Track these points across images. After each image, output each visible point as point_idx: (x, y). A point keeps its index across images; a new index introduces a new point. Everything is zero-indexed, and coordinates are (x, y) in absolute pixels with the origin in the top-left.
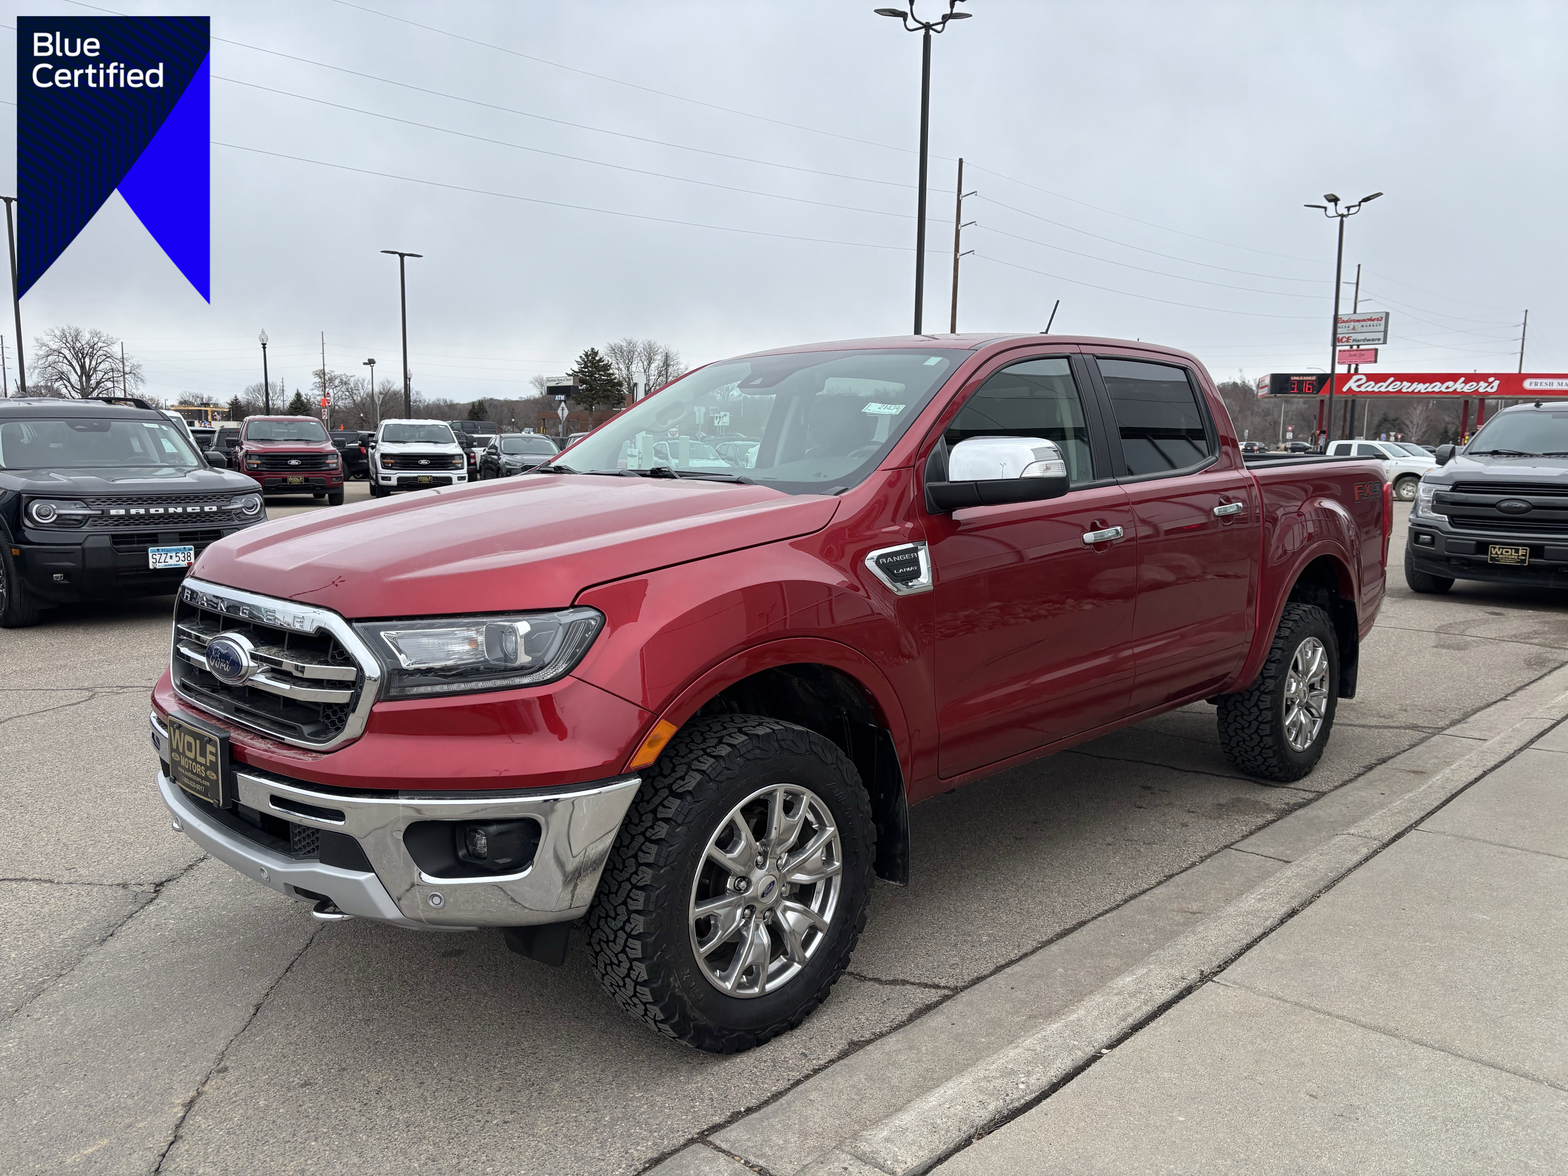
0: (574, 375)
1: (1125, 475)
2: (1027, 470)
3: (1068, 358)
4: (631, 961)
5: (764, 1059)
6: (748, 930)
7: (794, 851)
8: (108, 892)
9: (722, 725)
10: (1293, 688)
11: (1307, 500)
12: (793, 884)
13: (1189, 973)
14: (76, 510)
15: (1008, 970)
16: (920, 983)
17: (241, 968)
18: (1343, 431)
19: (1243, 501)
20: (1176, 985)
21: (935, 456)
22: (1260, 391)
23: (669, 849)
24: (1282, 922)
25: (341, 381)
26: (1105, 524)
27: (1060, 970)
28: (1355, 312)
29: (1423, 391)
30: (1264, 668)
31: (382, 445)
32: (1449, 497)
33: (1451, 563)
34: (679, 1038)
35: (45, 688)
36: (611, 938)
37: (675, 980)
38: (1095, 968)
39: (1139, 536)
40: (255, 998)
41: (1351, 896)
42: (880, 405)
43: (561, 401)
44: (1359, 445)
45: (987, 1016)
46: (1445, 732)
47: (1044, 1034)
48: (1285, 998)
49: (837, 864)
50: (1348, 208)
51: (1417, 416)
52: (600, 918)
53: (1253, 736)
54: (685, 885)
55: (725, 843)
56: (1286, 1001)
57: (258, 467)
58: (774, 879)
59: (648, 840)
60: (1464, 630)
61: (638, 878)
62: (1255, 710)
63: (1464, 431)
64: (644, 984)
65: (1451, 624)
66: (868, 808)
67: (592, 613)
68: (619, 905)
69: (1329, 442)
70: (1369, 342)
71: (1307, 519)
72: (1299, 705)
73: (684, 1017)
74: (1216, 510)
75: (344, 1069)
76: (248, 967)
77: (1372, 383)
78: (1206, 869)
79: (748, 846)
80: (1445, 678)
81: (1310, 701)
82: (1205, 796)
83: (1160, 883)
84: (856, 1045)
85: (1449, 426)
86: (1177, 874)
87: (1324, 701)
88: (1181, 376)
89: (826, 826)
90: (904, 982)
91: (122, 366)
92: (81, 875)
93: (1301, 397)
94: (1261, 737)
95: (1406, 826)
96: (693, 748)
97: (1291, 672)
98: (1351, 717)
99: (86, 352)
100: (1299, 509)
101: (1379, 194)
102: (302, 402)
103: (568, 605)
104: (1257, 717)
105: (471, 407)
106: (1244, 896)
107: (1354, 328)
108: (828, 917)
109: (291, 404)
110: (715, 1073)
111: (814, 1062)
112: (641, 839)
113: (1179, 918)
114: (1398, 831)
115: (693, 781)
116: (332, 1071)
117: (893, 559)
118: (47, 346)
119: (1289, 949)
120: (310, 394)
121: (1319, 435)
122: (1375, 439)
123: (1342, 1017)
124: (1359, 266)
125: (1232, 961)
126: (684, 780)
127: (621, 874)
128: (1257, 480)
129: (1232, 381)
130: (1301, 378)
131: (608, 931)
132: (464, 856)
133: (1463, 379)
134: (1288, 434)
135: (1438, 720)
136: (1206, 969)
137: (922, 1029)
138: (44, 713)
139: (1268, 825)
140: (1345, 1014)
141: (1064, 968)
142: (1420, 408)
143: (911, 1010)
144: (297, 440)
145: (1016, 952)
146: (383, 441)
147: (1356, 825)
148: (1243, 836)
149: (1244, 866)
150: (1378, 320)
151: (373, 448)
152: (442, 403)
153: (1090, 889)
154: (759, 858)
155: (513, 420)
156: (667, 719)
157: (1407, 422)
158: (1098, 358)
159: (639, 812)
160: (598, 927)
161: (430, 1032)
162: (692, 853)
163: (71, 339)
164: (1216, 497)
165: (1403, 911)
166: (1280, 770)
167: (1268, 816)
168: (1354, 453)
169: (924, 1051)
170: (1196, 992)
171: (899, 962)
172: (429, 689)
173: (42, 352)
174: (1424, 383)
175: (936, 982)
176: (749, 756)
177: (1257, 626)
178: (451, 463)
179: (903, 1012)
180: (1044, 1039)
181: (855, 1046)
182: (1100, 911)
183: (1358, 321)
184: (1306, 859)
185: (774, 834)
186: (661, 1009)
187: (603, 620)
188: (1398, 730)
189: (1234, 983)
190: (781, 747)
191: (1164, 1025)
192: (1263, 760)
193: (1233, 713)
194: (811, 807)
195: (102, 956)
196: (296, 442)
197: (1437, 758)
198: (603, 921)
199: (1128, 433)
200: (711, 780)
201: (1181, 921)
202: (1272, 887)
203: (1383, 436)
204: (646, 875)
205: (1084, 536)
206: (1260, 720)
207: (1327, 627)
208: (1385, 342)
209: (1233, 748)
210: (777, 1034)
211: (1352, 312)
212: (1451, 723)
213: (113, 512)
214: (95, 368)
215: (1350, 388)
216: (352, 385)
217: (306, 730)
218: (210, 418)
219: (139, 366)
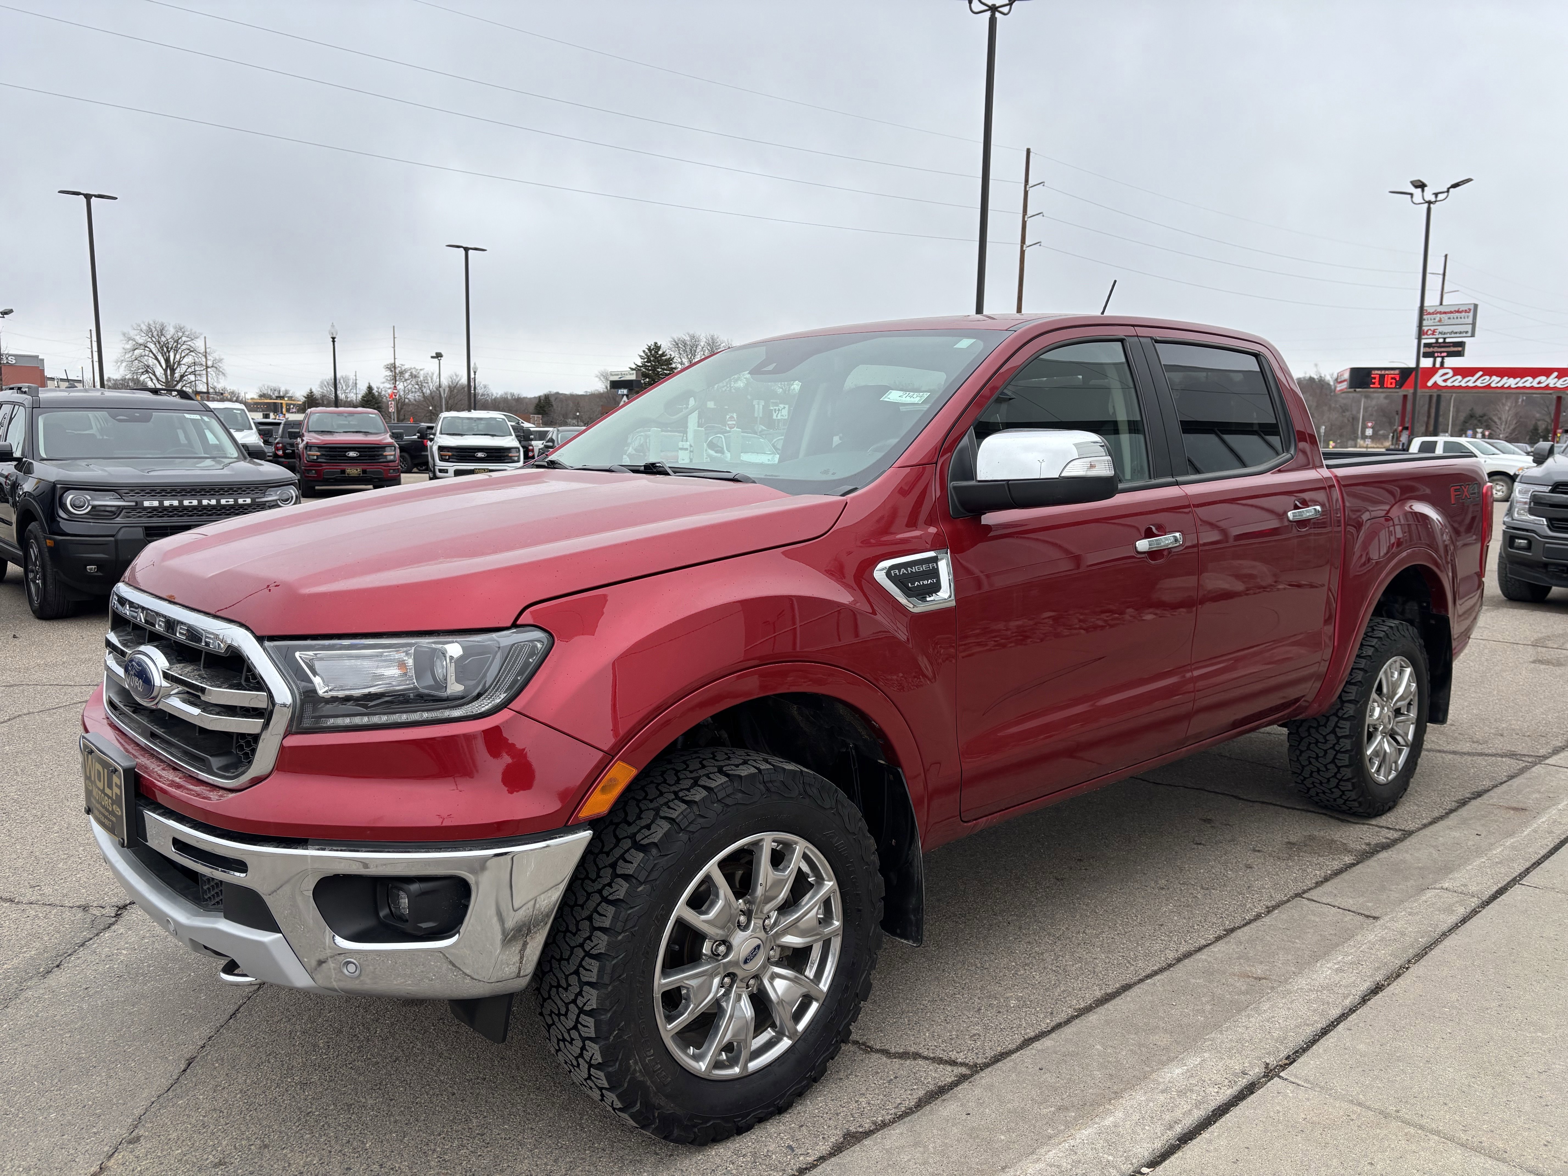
0: (637, 369)
1: (1187, 474)
2: (1067, 468)
3: (1122, 341)
4: (584, 1039)
5: (744, 1152)
6: (727, 1001)
7: (785, 908)
8: (67, 914)
9: (701, 763)
10: (1377, 713)
11: (1396, 503)
12: (783, 948)
13: (1252, 1066)
14: (109, 501)
15: (1037, 1045)
16: (934, 1058)
17: (183, 1012)
18: (1427, 427)
19: (1322, 505)
20: (1235, 1082)
21: (962, 451)
22: (1338, 385)
23: (629, 912)
24: (1364, 1000)
25: (411, 374)
26: (1163, 530)
27: (1098, 1047)
28: (1441, 304)
29: (1513, 386)
30: (1343, 691)
31: (440, 438)
32: (1547, 499)
33: (1549, 570)
34: (642, 1128)
35: (63, 683)
36: (563, 1011)
37: (636, 1063)
38: (1140, 1045)
39: (1201, 542)
40: (189, 1050)
41: (1446, 969)
42: (901, 393)
43: (623, 395)
44: (1445, 442)
45: (1008, 1105)
46: (1547, 761)
47: (1072, 1142)
48: (1368, 1104)
49: (837, 923)
50: (1436, 195)
51: (1506, 413)
52: (551, 986)
53: (1329, 767)
54: (648, 953)
55: (698, 902)
56: (1368, 1108)
57: (317, 459)
58: (759, 942)
59: (605, 900)
60: (1563, 644)
61: (592, 945)
62: (1332, 737)
63: (1556, 427)
64: (599, 1067)
65: (1549, 637)
66: (875, 858)
67: (538, 634)
68: (571, 974)
69: (1412, 439)
70: (1455, 335)
71: (1395, 523)
72: (1382, 732)
73: (648, 1105)
74: (1290, 514)
75: (266, 1146)
76: (190, 1011)
77: (1459, 378)
78: (1274, 922)
79: (728, 904)
80: (1545, 698)
81: (1395, 728)
82: (1273, 832)
83: (1219, 938)
84: (853, 1137)
85: (1539, 423)
86: (1239, 928)
87: (1412, 729)
88: (1252, 365)
89: (823, 879)
90: (916, 1056)
91: (204, 360)
92: (44, 894)
93: (1382, 392)
94: (1339, 768)
95: (1509, 879)
96: (664, 790)
97: (1374, 695)
98: (1441, 742)
99: (170, 346)
100: (1387, 514)
101: (1468, 180)
102: (374, 395)
103: (509, 624)
104: (1334, 745)
105: (537, 401)
106: (1318, 965)
107: (1440, 321)
108: (824, 985)
109: (363, 397)
110: (684, 1169)
111: (801, 1158)
112: (597, 898)
113: (1241, 985)
114: (1500, 886)
115: (660, 830)
116: (253, 1147)
117: (907, 571)
118: (134, 340)
119: (1372, 1037)
120: (381, 387)
121: (1401, 431)
122: (1460, 436)
123: (1437, 1133)
124: (1446, 256)
125: (1304, 1050)
126: (649, 829)
127: (573, 938)
128: (1338, 481)
129: (1308, 376)
130: (1383, 372)
131: (559, 1002)
132: (385, 917)
133: (1556, 374)
134: (1367, 430)
135: (1538, 747)
136: (1272, 1061)
137: (932, 1120)
138: (54, 711)
139: (1346, 870)
140: (1440, 1128)
141: (1103, 1045)
142: (1509, 404)
143: (921, 1093)
144: (357, 432)
145: (1048, 1021)
146: (441, 433)
147: (1451, 876)
148: (1317, 883)
149: (1317, 920)
150: (1466, 311)
151: (431, 440)
152: (509, 397)
153: (1137, 944)
154: (742, 919)
155: (578, 414)
156: (623, 761)
157: (1497, 420)
158: (1157, 341)
159: (597, 866)
160: (550, 997)
161: (371, 1102)
162: (657, 916)
163: (156, 333)
164: (1290, 500)
165: (1508, 990)
166: (1360, 804)
167: (1346, 859)
168: (1439, 451)
169: (932, 1150)
170: (1259, 1092)
171: (912, 1029)
172: (347, 721)
173: (129, 346)
174: (1515, 378)
175: (953, 1056)
176: (728, 801)
177: (1336, 644)
178: (507, 456)
179: (911, 1095)
180: (1073, 1150)
181: (852, 1139)
182: (1148, 972)
183: (1445, 313)
184: (1392, 919)
185: (760, 891)
186: (619, 1097)
187: (551, 642)
188: (1494, 758)
189: (1306, 1081)
190: (768, 790)
191: (1219, 1136)
192: (1341, 793)
193: (1306, 740)
194: (806, 857)
195: (42, 991)
196: (355, 434)
197: (1539, 792)
198: (554, 990)
199: (1190, 427)
200: (682, 830)
201: (1243, 988)
202: (1351, 954)
203: (1470, 432)
204: (600, 942)
205: (1137, 543)
206: (1337, 748)
207: (1415, 643)
208: (1473, 335)
209: (1305, 778)
210: (761, 1120)
211: (1438, 303)
212: (1553, 751)
213: (146, 504)
214: (179, 362)
215: (1435, 382)
216: (422, 378)
217: (216, 762)
218: (284, 410)
219: (221, 360)
